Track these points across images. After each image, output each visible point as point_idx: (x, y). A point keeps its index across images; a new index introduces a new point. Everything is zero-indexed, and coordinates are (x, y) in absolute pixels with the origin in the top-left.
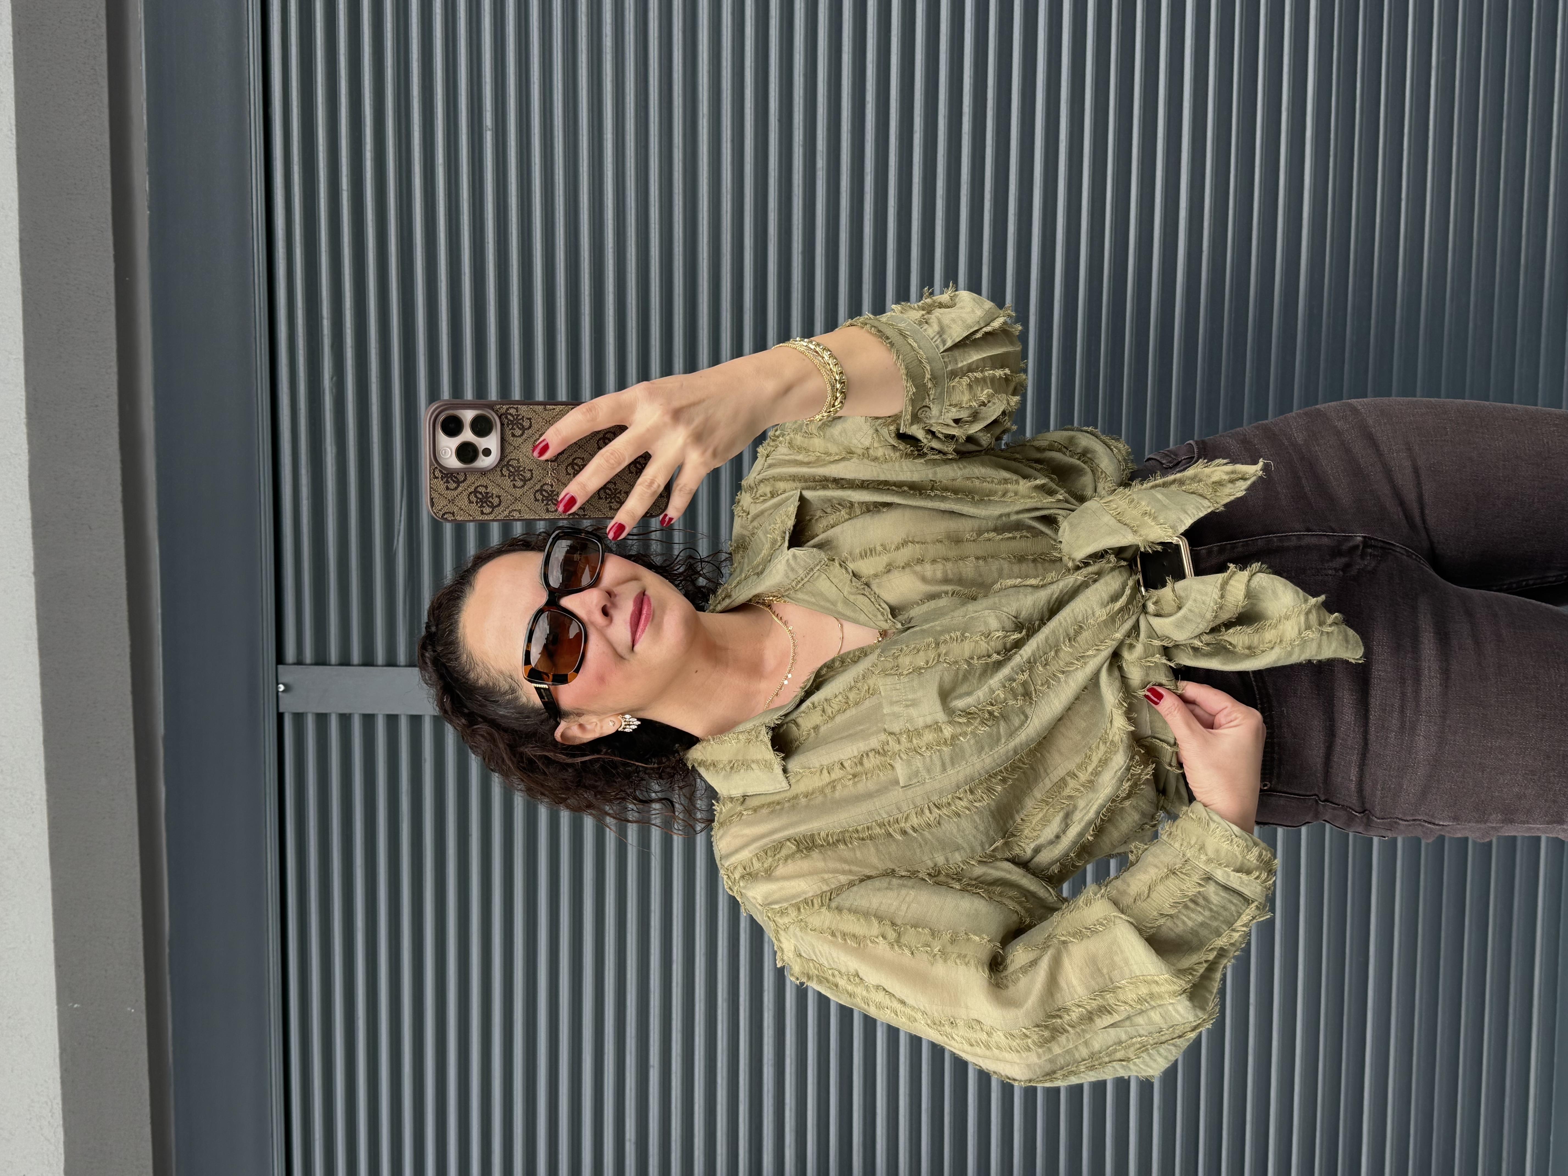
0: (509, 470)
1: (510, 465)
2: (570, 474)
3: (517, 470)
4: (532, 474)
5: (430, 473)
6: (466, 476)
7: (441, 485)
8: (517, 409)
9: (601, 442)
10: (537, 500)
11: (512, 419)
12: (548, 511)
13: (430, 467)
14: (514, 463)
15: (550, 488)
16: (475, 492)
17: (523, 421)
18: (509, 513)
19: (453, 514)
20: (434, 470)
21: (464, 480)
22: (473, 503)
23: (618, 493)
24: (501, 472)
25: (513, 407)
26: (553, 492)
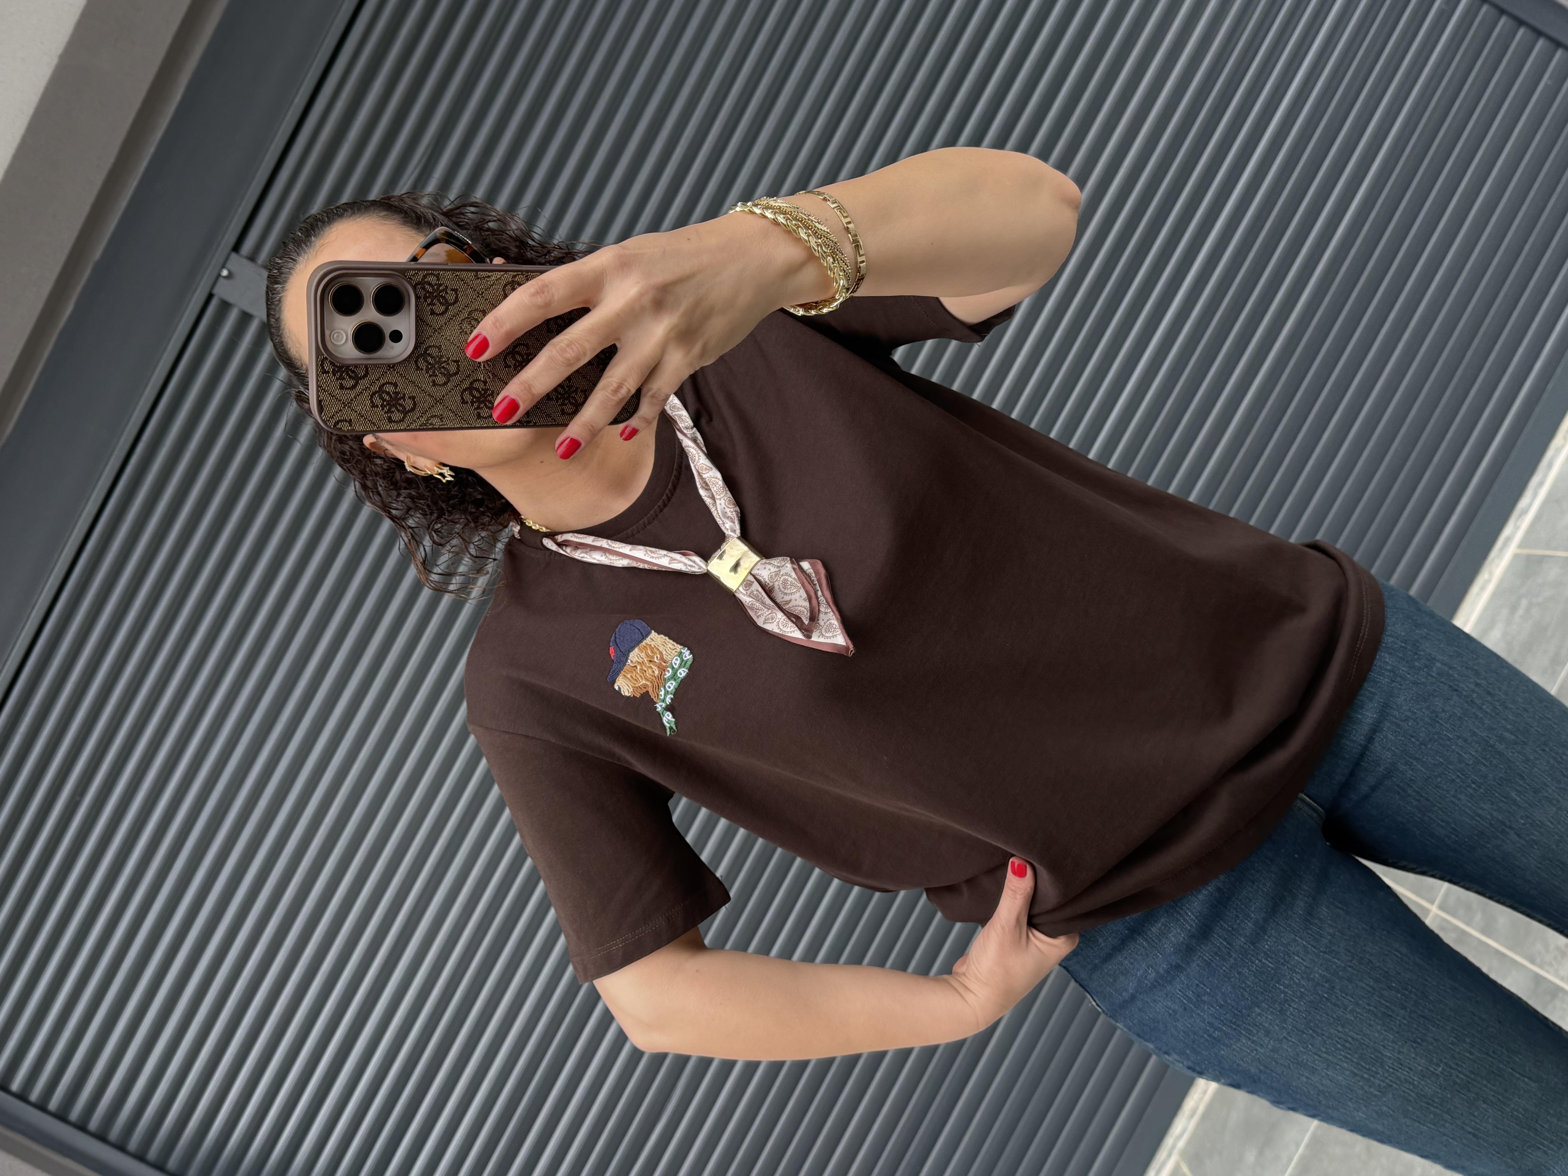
0: (427, 361)
1: (429, 355)
2: (510, 367)
3: (439, 361)
4: (459, 366)
5: (317, 365)
6: (367, 369)
7: (332, 383)
8: (438, 276)
10: (464, 402)
11: (431, 290)
12: (479, 416)
13: (317, 358)
14: (433, 351)
15: (482, 386)
16: (381, 390)
17: (447, 293)
18: (428, 420)
19: (350, 422)
20: (323, 362)
21: (365, 376)
22: (377, 406)
23: (573, 392)
24: (417, 365)
25: (432, 274)
26: (486, 390)
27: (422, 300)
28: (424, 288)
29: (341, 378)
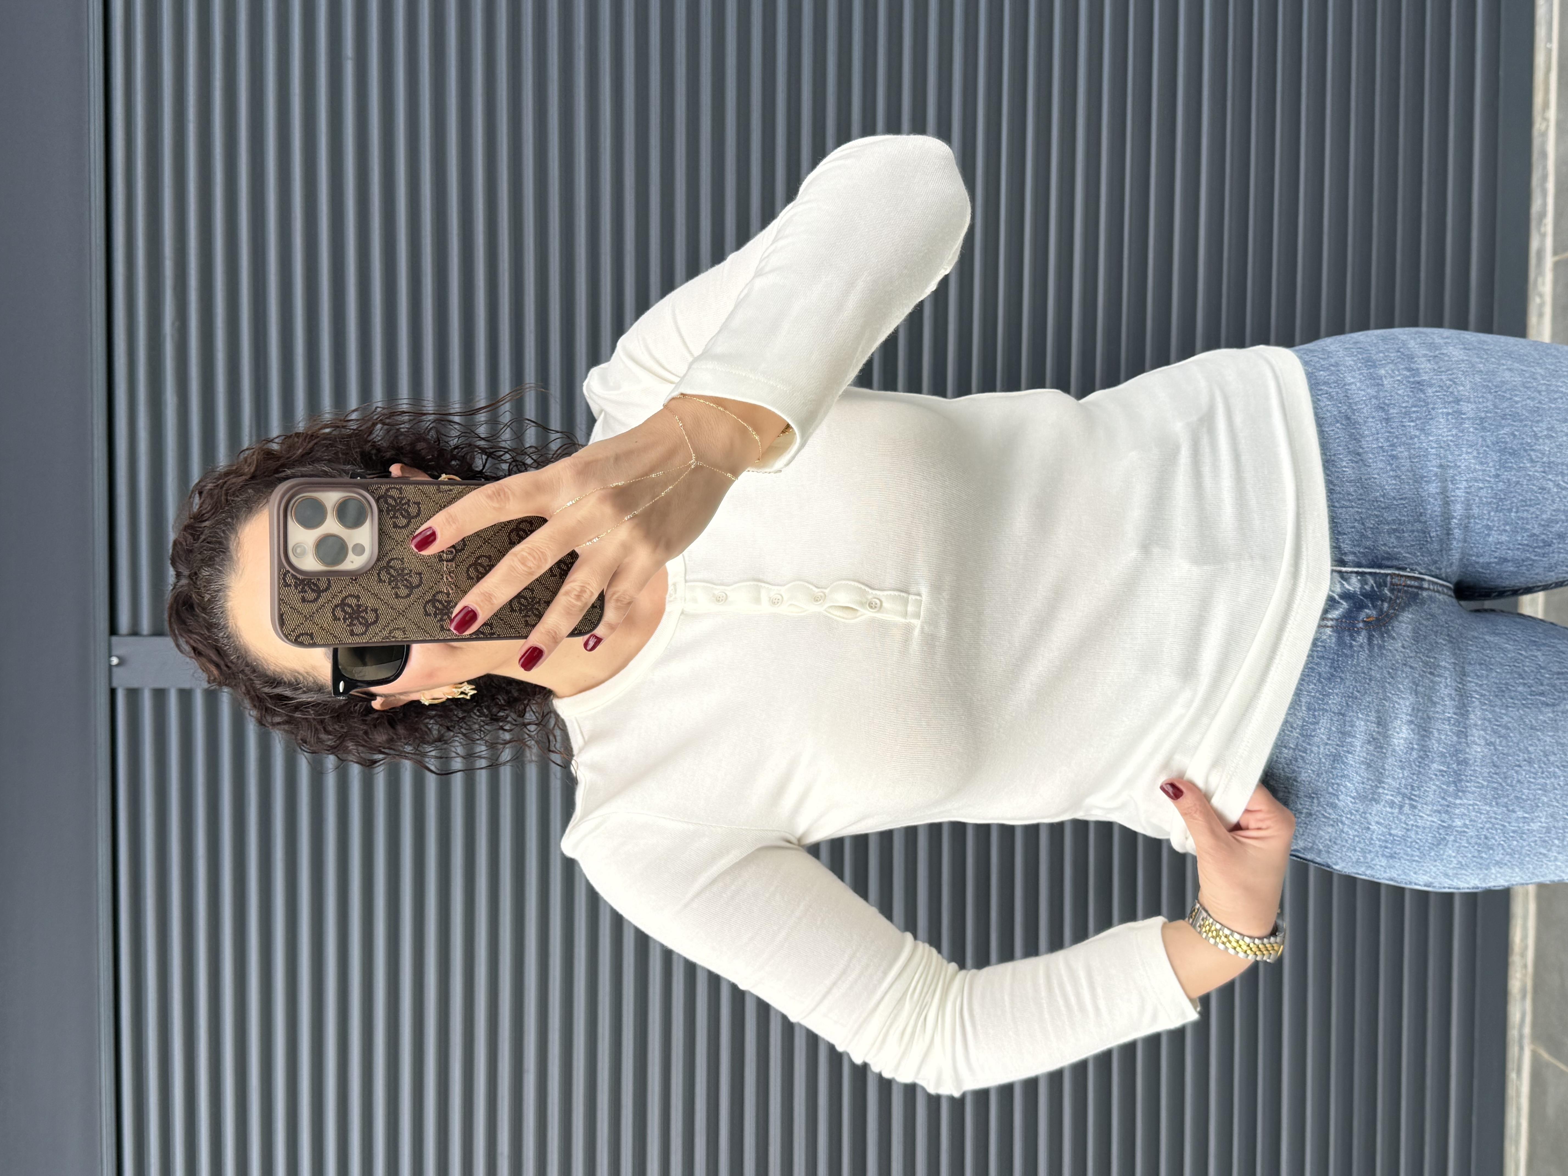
0: (389, 574)
1: (391, 567)
3: (401, 572)
4: (421, 578)
5: (279, 578)
6: (329, 582)
7: (294, 596)
8: (400, 490)
9: (513, 535)
10: (427, 614)
11: (393, 503)
12: (442, 627)
13: (280, 571)
14: (396, 563)
15: (444, 596)
16: (343, 604)
17: (409, 506)
18: (389, 633)
19: (311, 635)
20: (285, 575)
21: (327, 589)
22: (339, 619)
23: (537, 603)
24: (379, 576)
25: (394, 488)
26: (449, 602)
27: (385, 513)
28: (386, 502)
29: (303, 591)
